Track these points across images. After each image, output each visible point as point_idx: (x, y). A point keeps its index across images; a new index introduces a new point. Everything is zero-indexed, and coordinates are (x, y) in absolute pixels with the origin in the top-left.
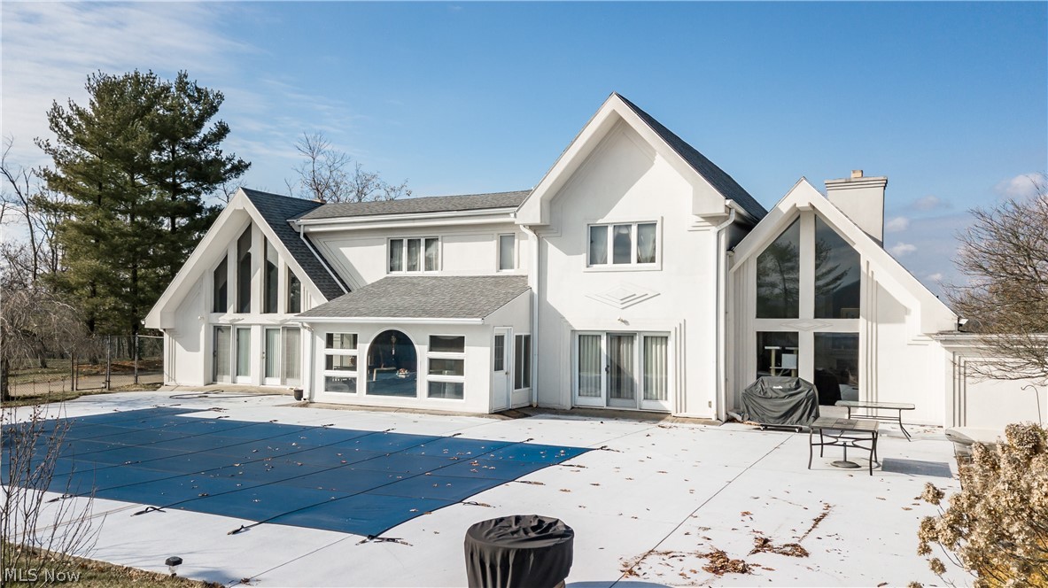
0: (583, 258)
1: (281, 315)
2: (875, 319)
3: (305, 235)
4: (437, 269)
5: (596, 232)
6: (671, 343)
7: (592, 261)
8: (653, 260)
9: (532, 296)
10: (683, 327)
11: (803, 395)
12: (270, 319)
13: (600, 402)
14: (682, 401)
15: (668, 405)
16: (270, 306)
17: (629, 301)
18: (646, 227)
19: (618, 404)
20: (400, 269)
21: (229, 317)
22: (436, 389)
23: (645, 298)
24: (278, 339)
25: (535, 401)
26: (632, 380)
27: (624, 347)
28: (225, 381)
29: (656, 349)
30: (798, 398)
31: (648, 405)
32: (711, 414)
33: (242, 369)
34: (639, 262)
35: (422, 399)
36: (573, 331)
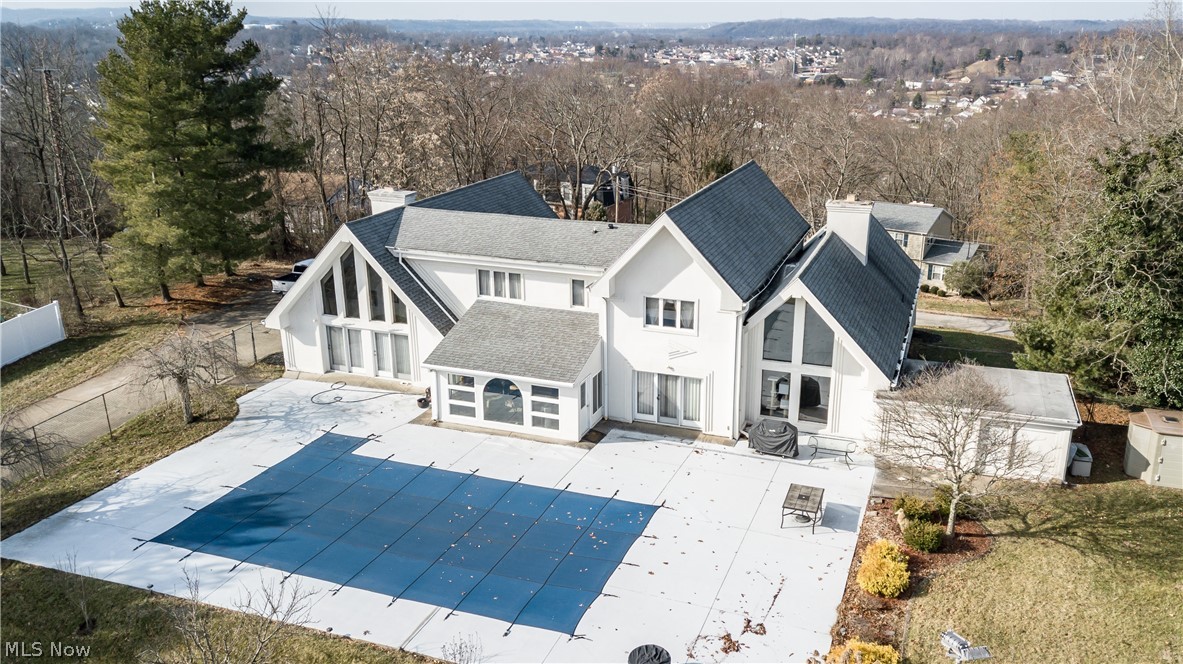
0: (642, 320)
1: (388, 325)
2: (841, 372)
3: (403, 260)
4: (520, 298)
5: (650, 303)
6: (703, 385)
7: (648, 321)
8: (691, 327)
9: (602, 343)
10: (711, 377)
11: (788, 437)
12: (378, 326)
13: (653, 418)
14: (710, 423)
15: (700, 424)
16: (378, 316)
17: (674, 354)
18: (687, 305)
19: (666, 421)
20: (488, 294)
21: (340, 320)
22: (537, 422)
23: (686, 354)
24: (387, 343)
25: (606, 415)
26: (676, 407)
27: (670, 383)
28: (342, 372)
29: (693, 387)
30: (785, 439)
31: (687, 423)
32: (729, 434)
33: (355, 361)
34: (682, 326)
35: (527, 427)
36: (634, 371)
